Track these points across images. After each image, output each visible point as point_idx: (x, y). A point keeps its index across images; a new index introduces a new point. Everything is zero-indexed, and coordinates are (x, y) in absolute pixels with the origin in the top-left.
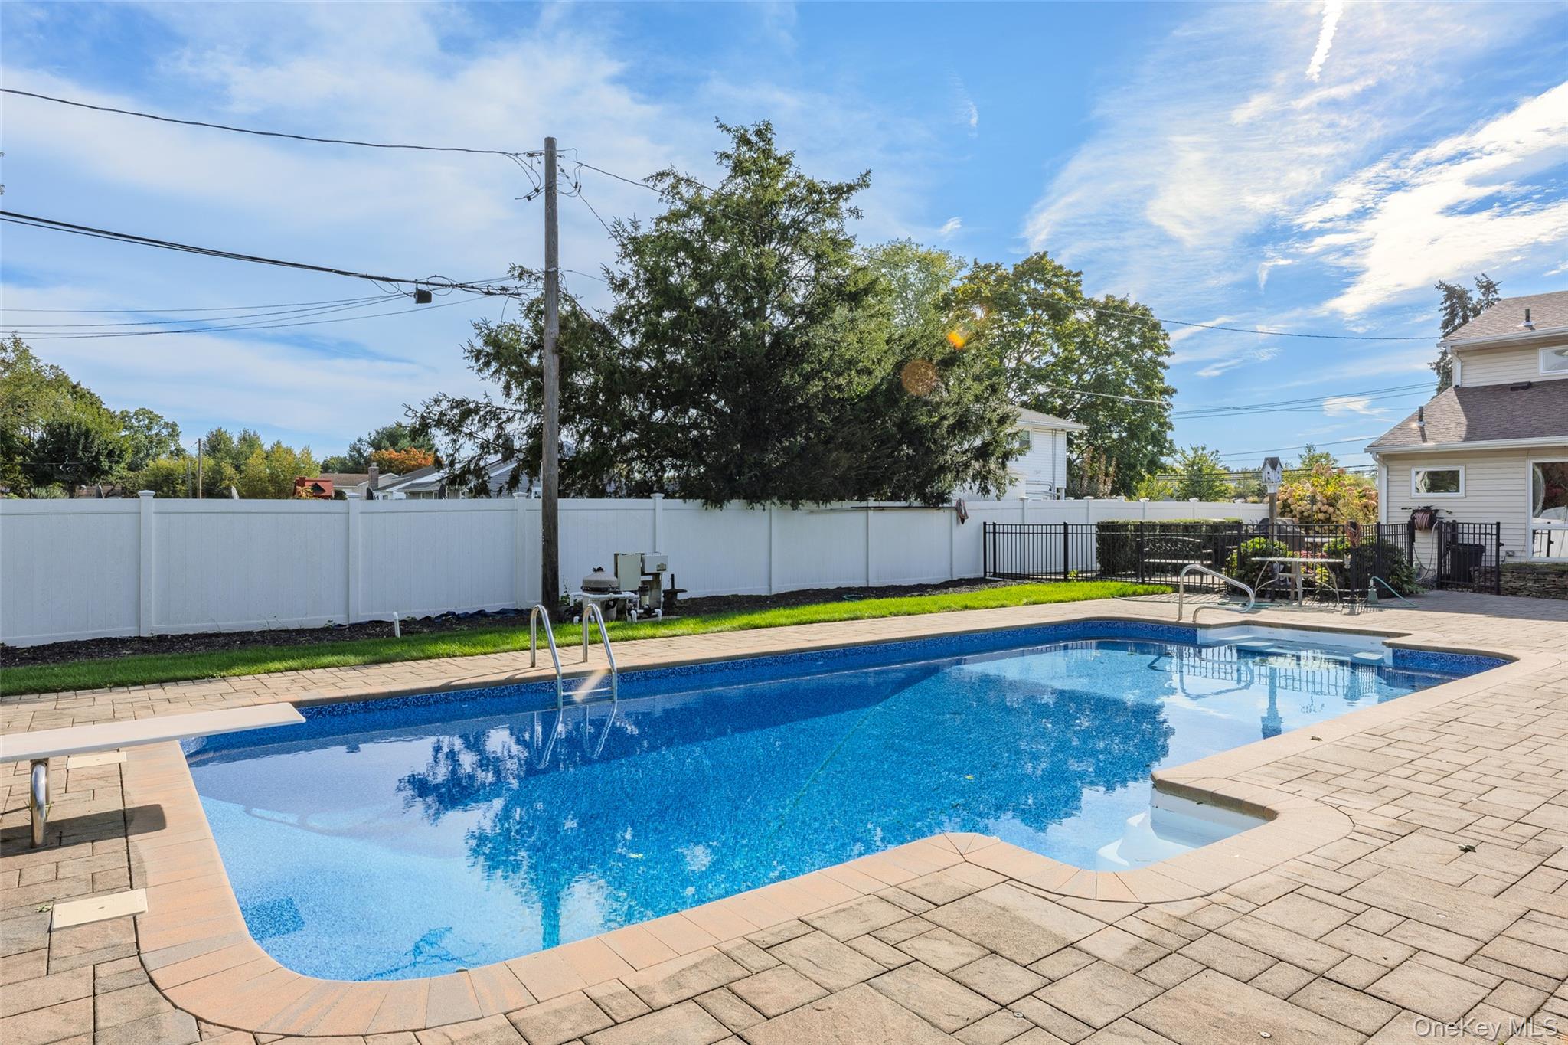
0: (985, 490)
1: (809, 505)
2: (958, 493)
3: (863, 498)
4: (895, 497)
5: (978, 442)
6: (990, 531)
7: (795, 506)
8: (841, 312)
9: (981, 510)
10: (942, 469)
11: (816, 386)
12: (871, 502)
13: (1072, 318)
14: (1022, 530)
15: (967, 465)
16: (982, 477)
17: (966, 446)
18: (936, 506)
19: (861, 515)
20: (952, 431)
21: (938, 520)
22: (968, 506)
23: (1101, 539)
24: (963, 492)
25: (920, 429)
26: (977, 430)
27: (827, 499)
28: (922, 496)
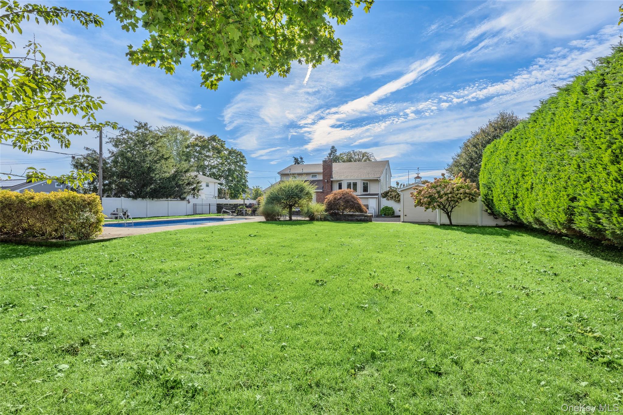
0: (194, 197)
1: (156, 199)
2: (188, 198)
3: (167, 198)
4: (174, 198)
5: (193, 187)
6: (195, 205)
7: (152, 200)
8: (163, 161)
9: (193, 201)
10: (185, 193)
11: (157, 176)
12: (169, 199)
13: (223, 153)
14: (202, 205)
15: (190, 192)
16: (194, 195)
17: (190, 188)
18: (183, 200)
19: (167, 202)
20: (187, 185)
21: (184, 203)
22: (190, 200)
23: (217, 207)
24: (189, 197)
25: (180, 185)
26: (192, 185)
27: (159, 198)
28: (180, 198)
